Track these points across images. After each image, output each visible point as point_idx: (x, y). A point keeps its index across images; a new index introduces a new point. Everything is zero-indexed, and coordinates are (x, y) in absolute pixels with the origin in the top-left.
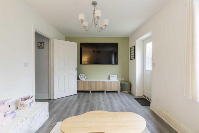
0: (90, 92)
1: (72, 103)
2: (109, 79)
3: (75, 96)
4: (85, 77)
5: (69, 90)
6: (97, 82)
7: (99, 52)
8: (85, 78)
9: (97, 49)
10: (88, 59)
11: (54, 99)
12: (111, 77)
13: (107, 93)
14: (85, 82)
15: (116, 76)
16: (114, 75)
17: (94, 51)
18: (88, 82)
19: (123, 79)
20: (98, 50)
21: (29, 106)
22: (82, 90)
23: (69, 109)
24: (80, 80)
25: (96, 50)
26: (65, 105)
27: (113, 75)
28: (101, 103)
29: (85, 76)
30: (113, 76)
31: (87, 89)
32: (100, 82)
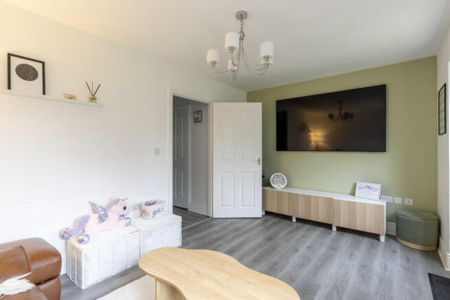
0: (294, 220)
1: (236, 234)
2: (353, 194)
3: (253, 220)
4: (286, 182)
5: (243, 206)
6: (310, 196)
7: (347, 116)
8: (285, 185)
9: (340, 109)
10: (324, 136)
11: (214, 217)
12: (362, 188)
13: (339, 232)
14: (280, 193)
15: (378, 187)
16: (370, 185)
17: (331, 116)
18: (289, 193)
19: (409, 202)
20: (343, 112)
21: (152, 215)
22: (275, 210)
23: (220, 242)
24: (272, 187)
25: (336, 113)
26: (222, 233)
27: (365, 184)
28: (297, 251)
29: (285, 179)
30: (368, 187)
31: (285, 212)
32: (318, 197)
